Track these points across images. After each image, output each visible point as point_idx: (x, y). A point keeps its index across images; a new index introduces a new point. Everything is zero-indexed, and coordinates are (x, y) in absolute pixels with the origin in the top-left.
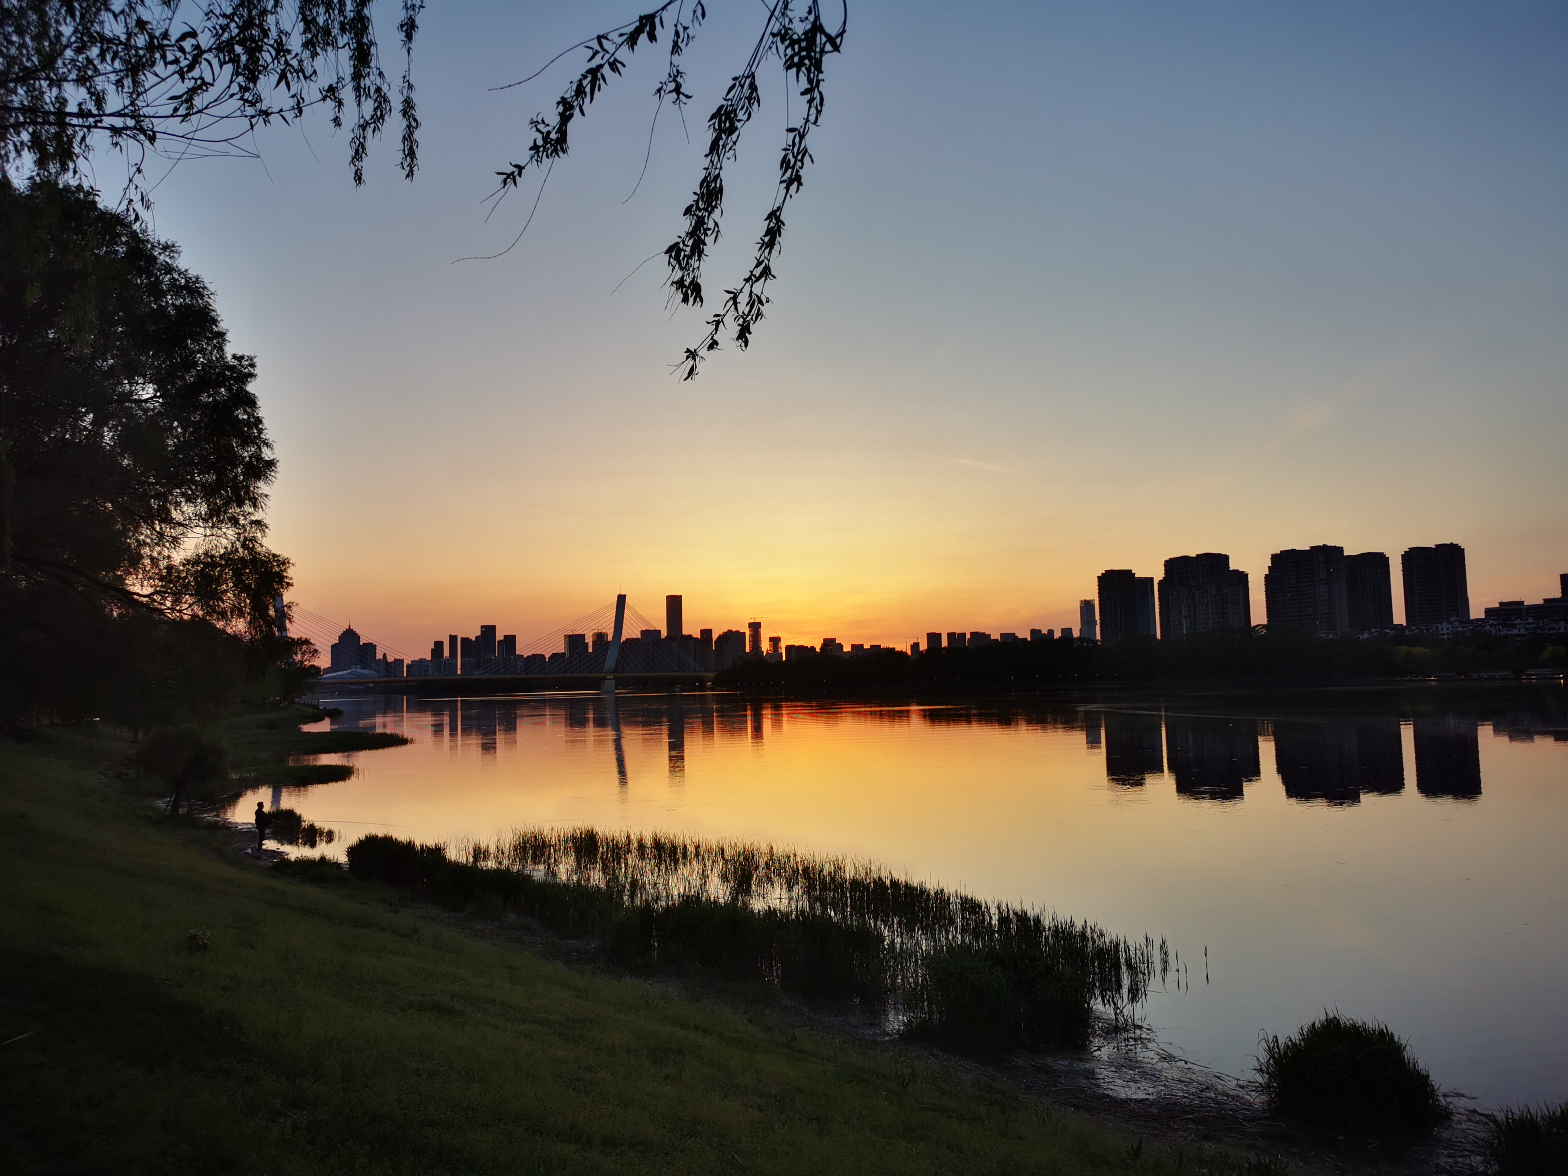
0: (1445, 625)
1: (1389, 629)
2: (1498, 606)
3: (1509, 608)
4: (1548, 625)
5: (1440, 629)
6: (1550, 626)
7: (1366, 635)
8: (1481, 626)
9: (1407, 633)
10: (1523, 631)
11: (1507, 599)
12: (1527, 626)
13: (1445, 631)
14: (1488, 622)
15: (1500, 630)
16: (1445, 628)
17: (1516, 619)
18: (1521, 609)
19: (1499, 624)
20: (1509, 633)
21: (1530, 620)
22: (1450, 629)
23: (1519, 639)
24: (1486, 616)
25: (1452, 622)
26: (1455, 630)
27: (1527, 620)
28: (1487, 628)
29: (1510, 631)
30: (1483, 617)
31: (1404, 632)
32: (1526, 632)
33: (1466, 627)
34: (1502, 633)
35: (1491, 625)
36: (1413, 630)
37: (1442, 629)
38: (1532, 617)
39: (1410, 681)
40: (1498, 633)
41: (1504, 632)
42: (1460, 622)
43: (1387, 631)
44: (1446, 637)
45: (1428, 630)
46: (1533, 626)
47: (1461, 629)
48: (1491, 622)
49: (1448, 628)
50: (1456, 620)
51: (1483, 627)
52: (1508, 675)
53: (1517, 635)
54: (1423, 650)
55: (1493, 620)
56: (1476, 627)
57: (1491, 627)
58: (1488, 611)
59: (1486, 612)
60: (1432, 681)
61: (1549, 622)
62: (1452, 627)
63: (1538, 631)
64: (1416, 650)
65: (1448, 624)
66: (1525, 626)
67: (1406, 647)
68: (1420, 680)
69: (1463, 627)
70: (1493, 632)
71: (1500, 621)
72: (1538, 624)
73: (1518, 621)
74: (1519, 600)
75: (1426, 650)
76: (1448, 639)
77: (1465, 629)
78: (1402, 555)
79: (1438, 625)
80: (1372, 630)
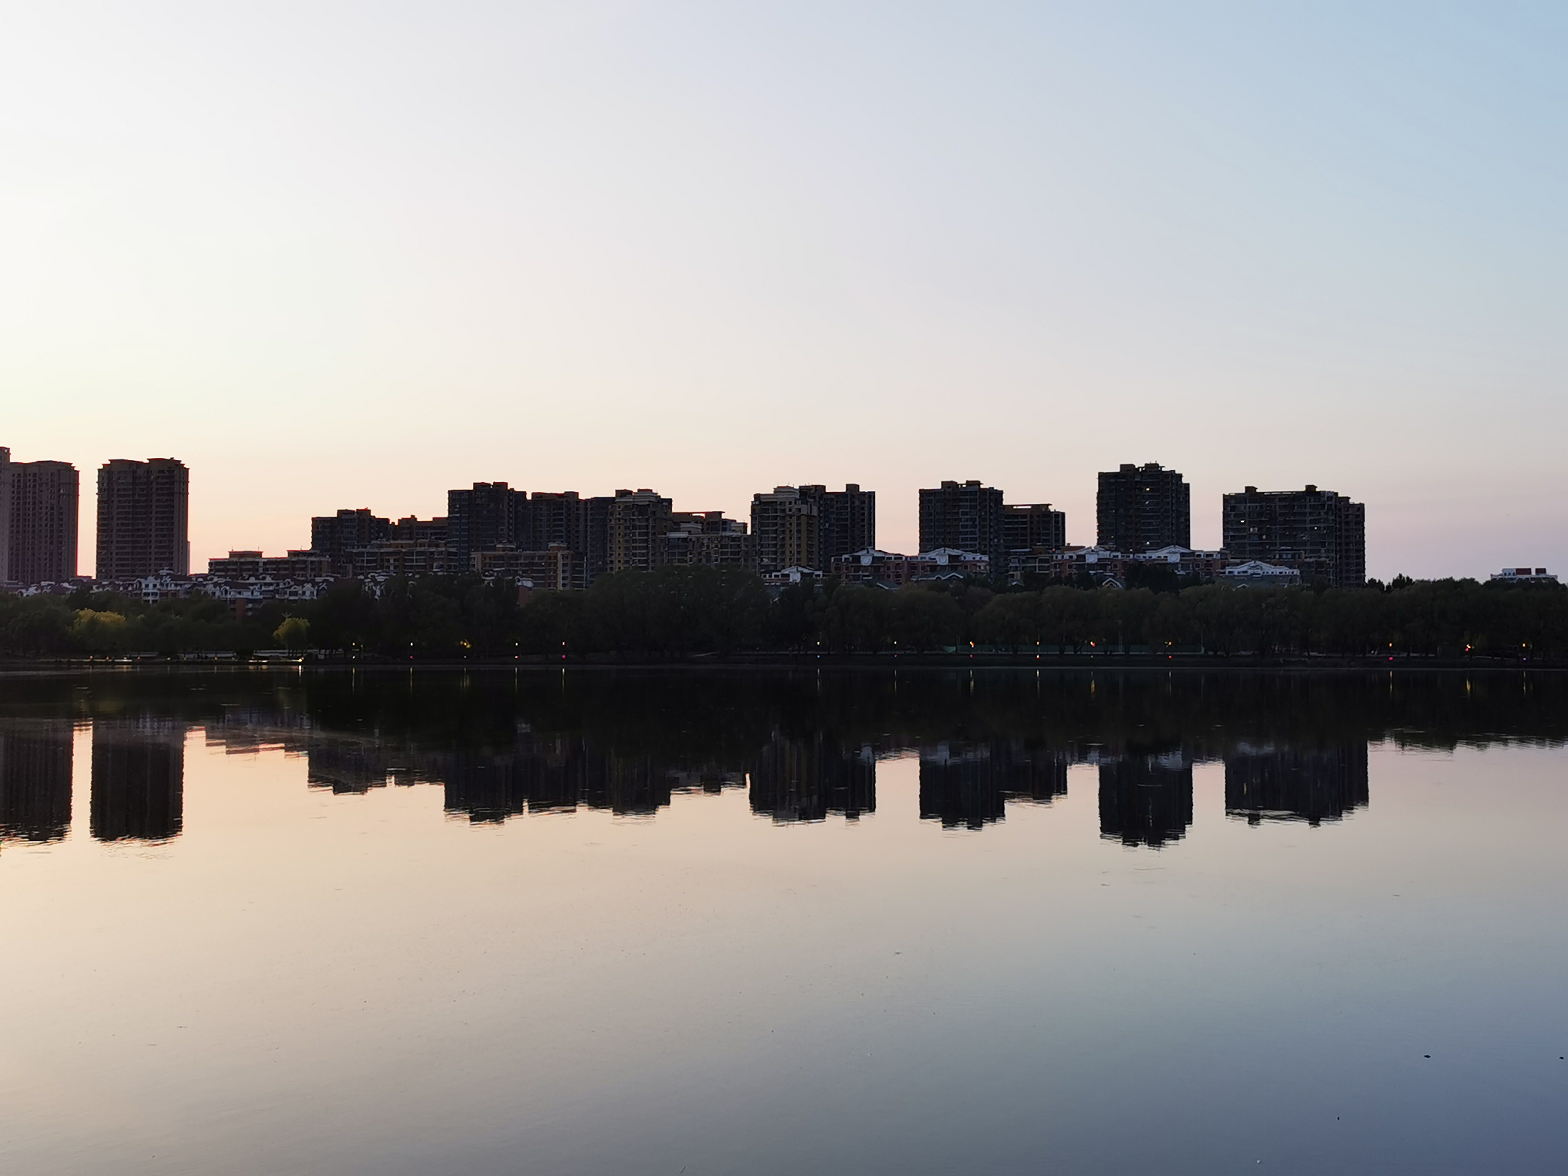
0: (151, 580)
1: (69, 583)
2: (227, 556)
3: (242, 560)
4: (290, 587)
5: (143, 586)
6: (292, 589)
7: (32, 590)
8: (201, 584)
9: (95, 590)
10: (257, 595)
11: (240, 548)
12: (263, 588)
13: (151, 590)
14: (212, 579)
15: (226, 591)
16: (151, 586)
17: (250, 576)
18: (258, 563)
19: (226, 583)
20: (238, 596)
21: (269, 580)
22: (158, 586)
23: (250, 605)
24: (210, 570)
25: (161, 577)
26: (165, 588)
27: (264, 578)
28: (210, 588)
29: (240, 593)
30: (207, 572)
31: (92, 588)
32: (261, 597)
33: (181, 585)
34: (229, 596)
35: (216, 585)
36: (104, 586)
37: (147, 586)
38: (271, 575)
39: (92, 663)
40: (224, 596)
41: (232, 595)
42: (174, 578)
43: (66, 585)
44: (150, 598)
45: (126, 588)
46: (271, 588)
47: (173, 588)
48: (216, 579)
49: (155, 586)
50: (168, 574)
51: (205, 586)
52: (231, 658)
53: (249, 601)
54: (115, 616)
55: (219, 576)
56: (195, 585)
57: (215, 587)
58: (215, 564)
59: (210, 564)
60: (125, 664)
61: (292, 583)
62: (162, 584)
63: (277, 596)
64: (107, 617)
65: (156, 579)
66: (261, 588)
67: (91, 611)
68: (107, 663)
69: (176, 585)
70: (218, 594)
71: (228, 579)
72: (278, 585)
73: (252, 580)
74: (256, 550)
75: (119, 616)
76: (153, 601)
77: (179, 588)
78: (99, 470)
79: (142, 580)
80: (43, 583)
